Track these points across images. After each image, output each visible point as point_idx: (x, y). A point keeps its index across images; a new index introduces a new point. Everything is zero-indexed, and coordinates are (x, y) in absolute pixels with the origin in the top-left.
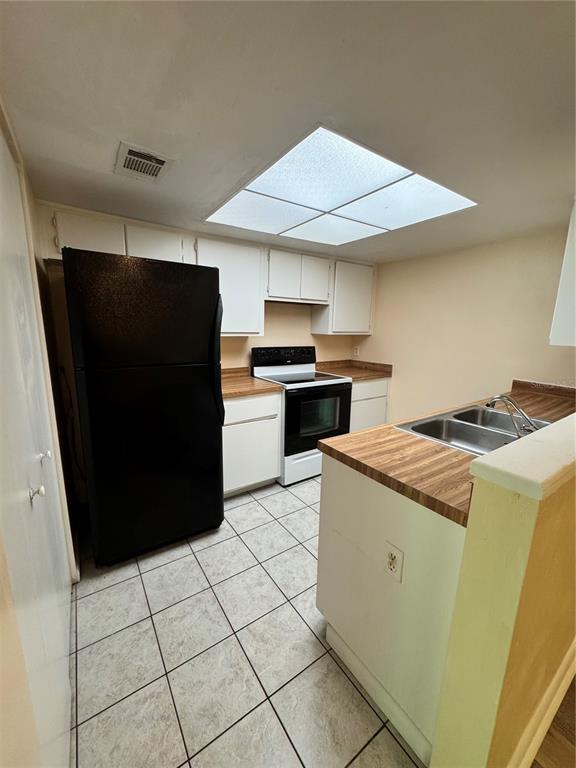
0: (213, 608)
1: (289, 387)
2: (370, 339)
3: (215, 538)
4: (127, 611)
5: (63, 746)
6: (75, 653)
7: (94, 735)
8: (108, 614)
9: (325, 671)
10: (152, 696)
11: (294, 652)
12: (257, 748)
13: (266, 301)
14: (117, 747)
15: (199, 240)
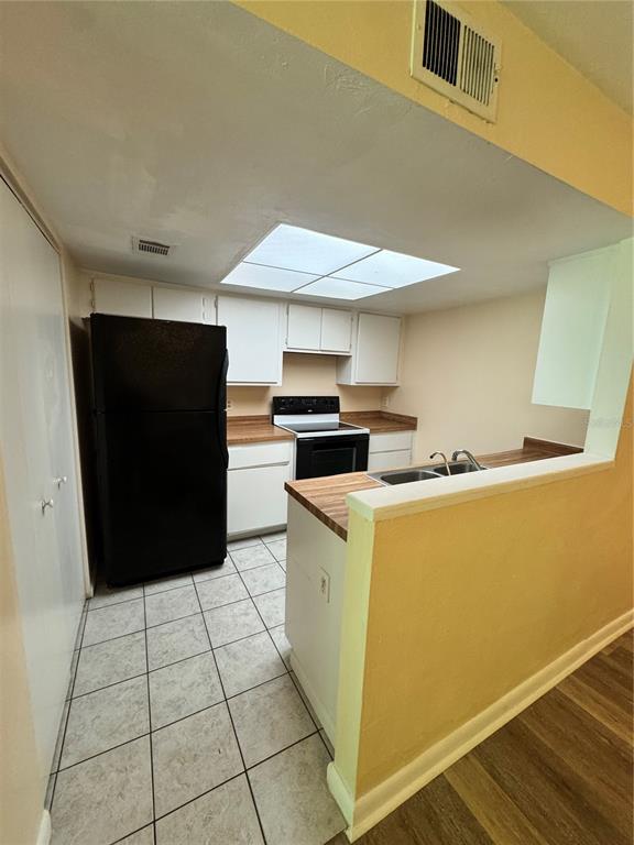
0: (199, 629)
1: (300, 435)
2: (398, 390)
3: (216, 573)
4: (127, 624)
5: (57, 711)
6: (78, 650)
7: (82, 707)
8: (110, 624)
9: (281, 686)
10: (132, 687)
11: (259, 669)
12: (206, 733)
13: (284, 353)
14: (99, 717)
15: (220, 298)
